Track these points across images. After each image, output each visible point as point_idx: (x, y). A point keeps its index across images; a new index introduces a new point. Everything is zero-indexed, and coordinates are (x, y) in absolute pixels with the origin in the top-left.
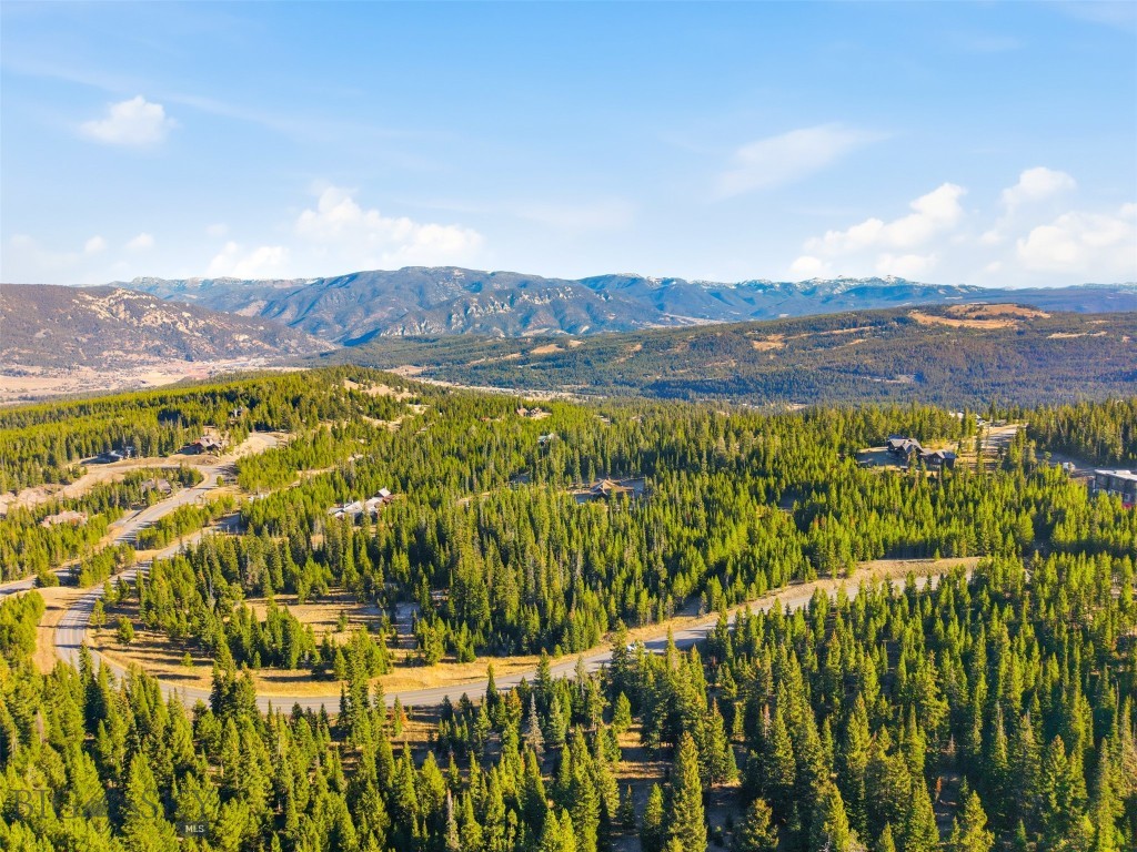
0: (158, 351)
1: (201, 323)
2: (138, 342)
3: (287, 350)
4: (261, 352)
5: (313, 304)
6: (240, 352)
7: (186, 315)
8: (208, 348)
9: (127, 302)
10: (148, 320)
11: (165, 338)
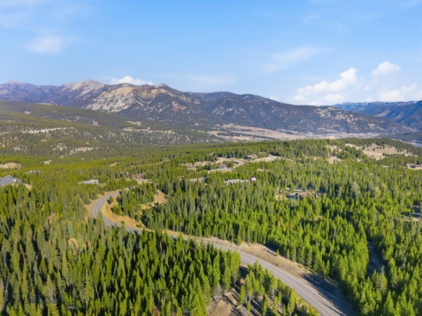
0: (337, 129)
1: (357, 119)
2: (331, 125)
3: (391, 131)
4: (378, 131)
5: (412, 112)
6: (369, 131)
7: (351, 116)
8: (357, 129)
9: (331, 111)
10: (337, 117)
11: (342, 124)
